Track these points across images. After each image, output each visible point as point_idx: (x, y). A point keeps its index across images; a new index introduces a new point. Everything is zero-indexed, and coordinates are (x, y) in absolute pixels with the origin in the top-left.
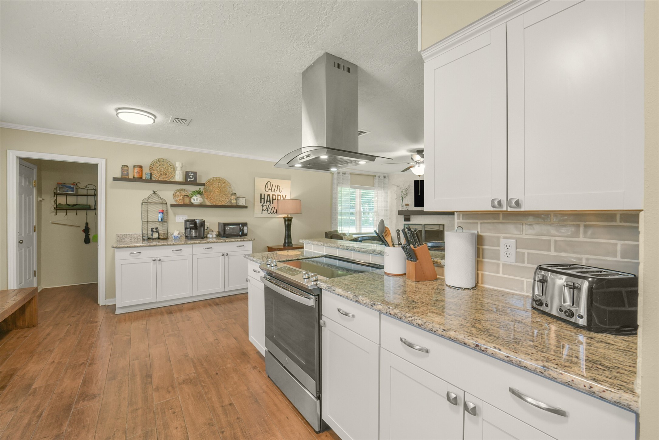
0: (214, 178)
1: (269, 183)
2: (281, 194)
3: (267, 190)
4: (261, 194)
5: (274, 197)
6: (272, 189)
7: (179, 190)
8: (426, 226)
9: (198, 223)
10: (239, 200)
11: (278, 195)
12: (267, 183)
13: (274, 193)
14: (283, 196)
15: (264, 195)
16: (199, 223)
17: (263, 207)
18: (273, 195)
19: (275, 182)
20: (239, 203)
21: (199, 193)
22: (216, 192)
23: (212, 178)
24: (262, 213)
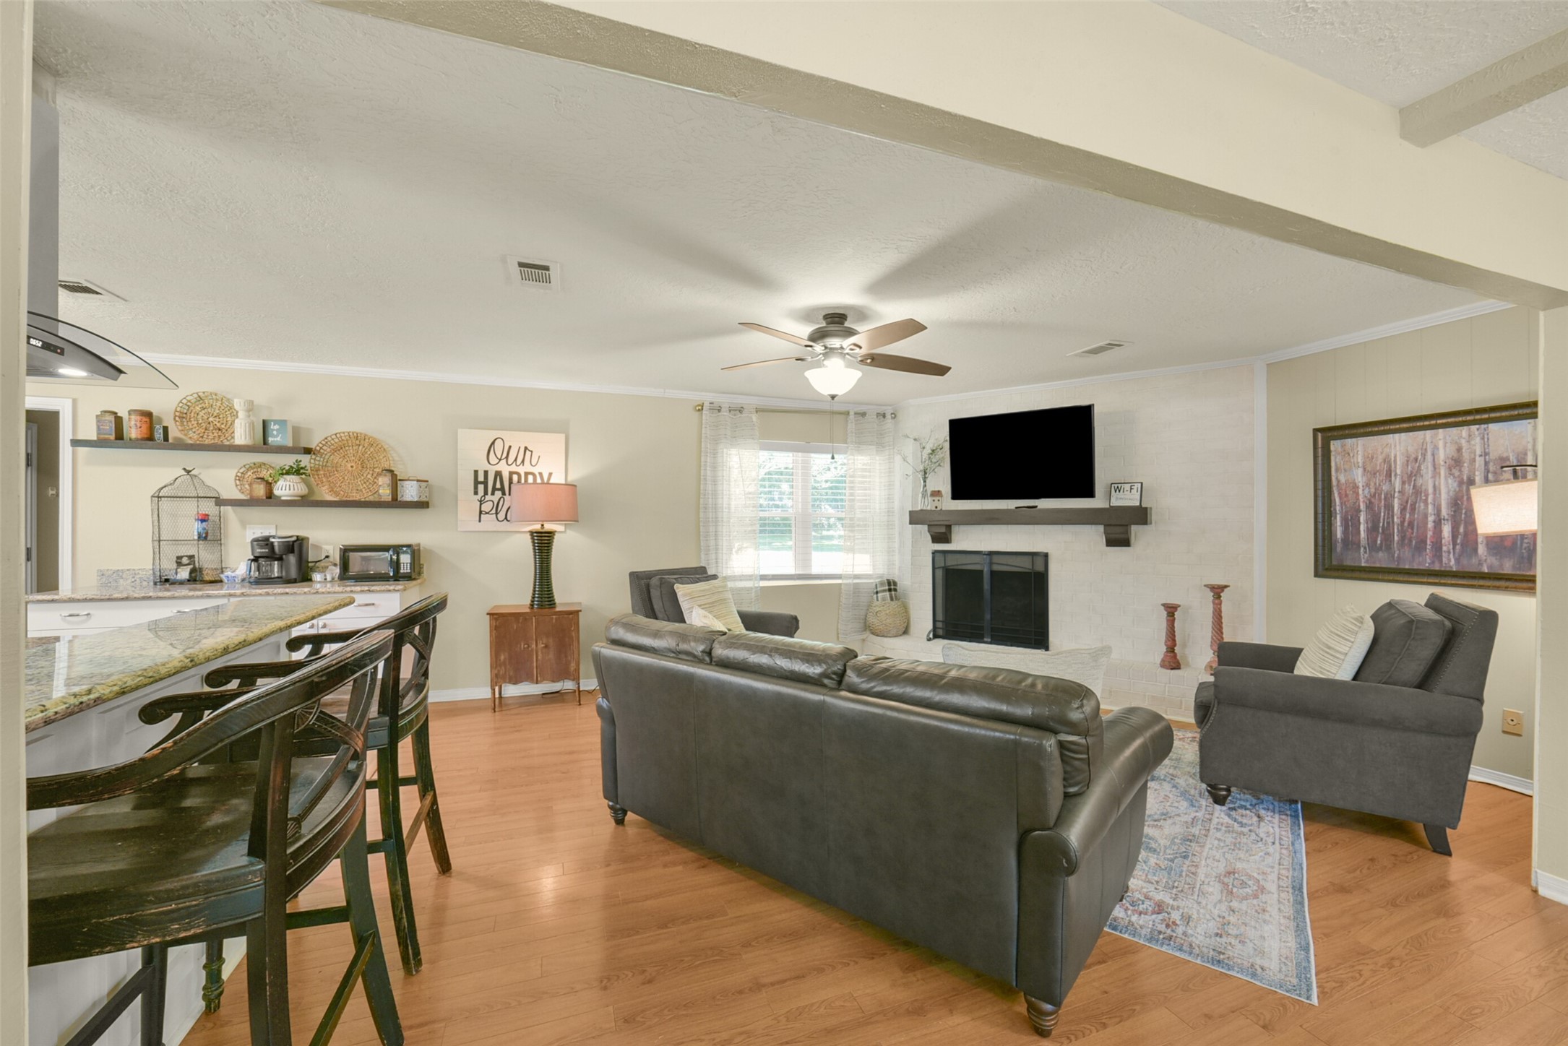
0: (342, 435)
1: (499, 443)
2: (536, 470)
3: (493, 459)
4: (476, 472)
5: (515, 478)
6: (507, 457)
7: (252, 465)
8: (995, 559)
9: (276, 544)
10: (402, 486)
11: (527, 474)
12: (493, 443)
13: (513, 468)
14: (541, 474)
15: (486, 473)
16: (279, 546)
17: (482, 505)
18: (511, 473)
19: (516, 440)
20: (403, 496)
21: (298, 471)
22: (350, 469)
23: (336, 434)
24: (480, 521)
